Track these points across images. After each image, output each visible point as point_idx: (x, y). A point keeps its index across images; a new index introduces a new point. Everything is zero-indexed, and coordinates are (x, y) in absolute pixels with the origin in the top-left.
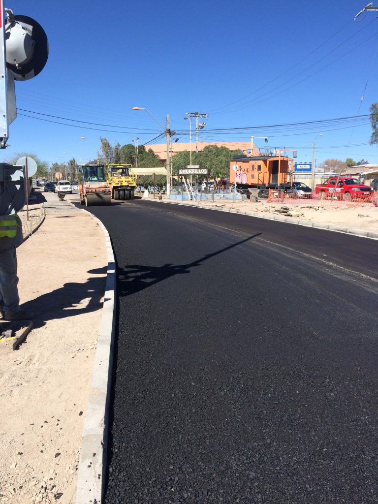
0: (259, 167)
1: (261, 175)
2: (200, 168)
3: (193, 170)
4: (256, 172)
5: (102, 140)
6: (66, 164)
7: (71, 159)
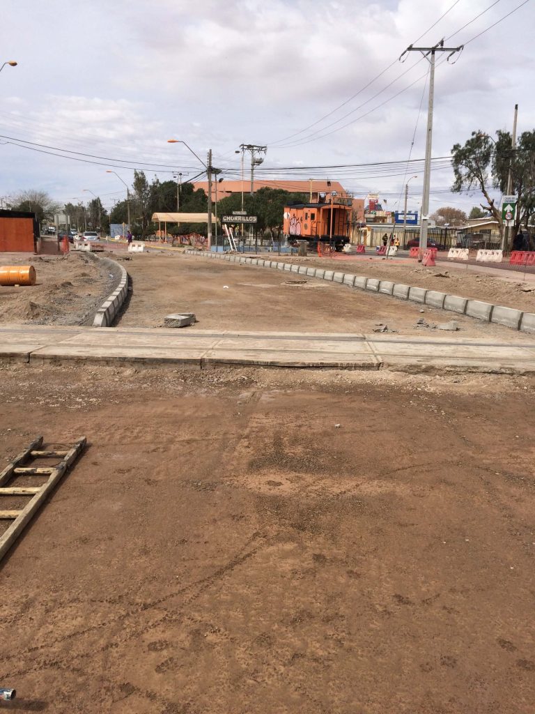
0: (313, 216)
1: (315, 225)
2: (248, 215)
3: (239, 217)
4: (309, 222)
5: (136, 174)
6: (86, 205)
7: (95, 198)
